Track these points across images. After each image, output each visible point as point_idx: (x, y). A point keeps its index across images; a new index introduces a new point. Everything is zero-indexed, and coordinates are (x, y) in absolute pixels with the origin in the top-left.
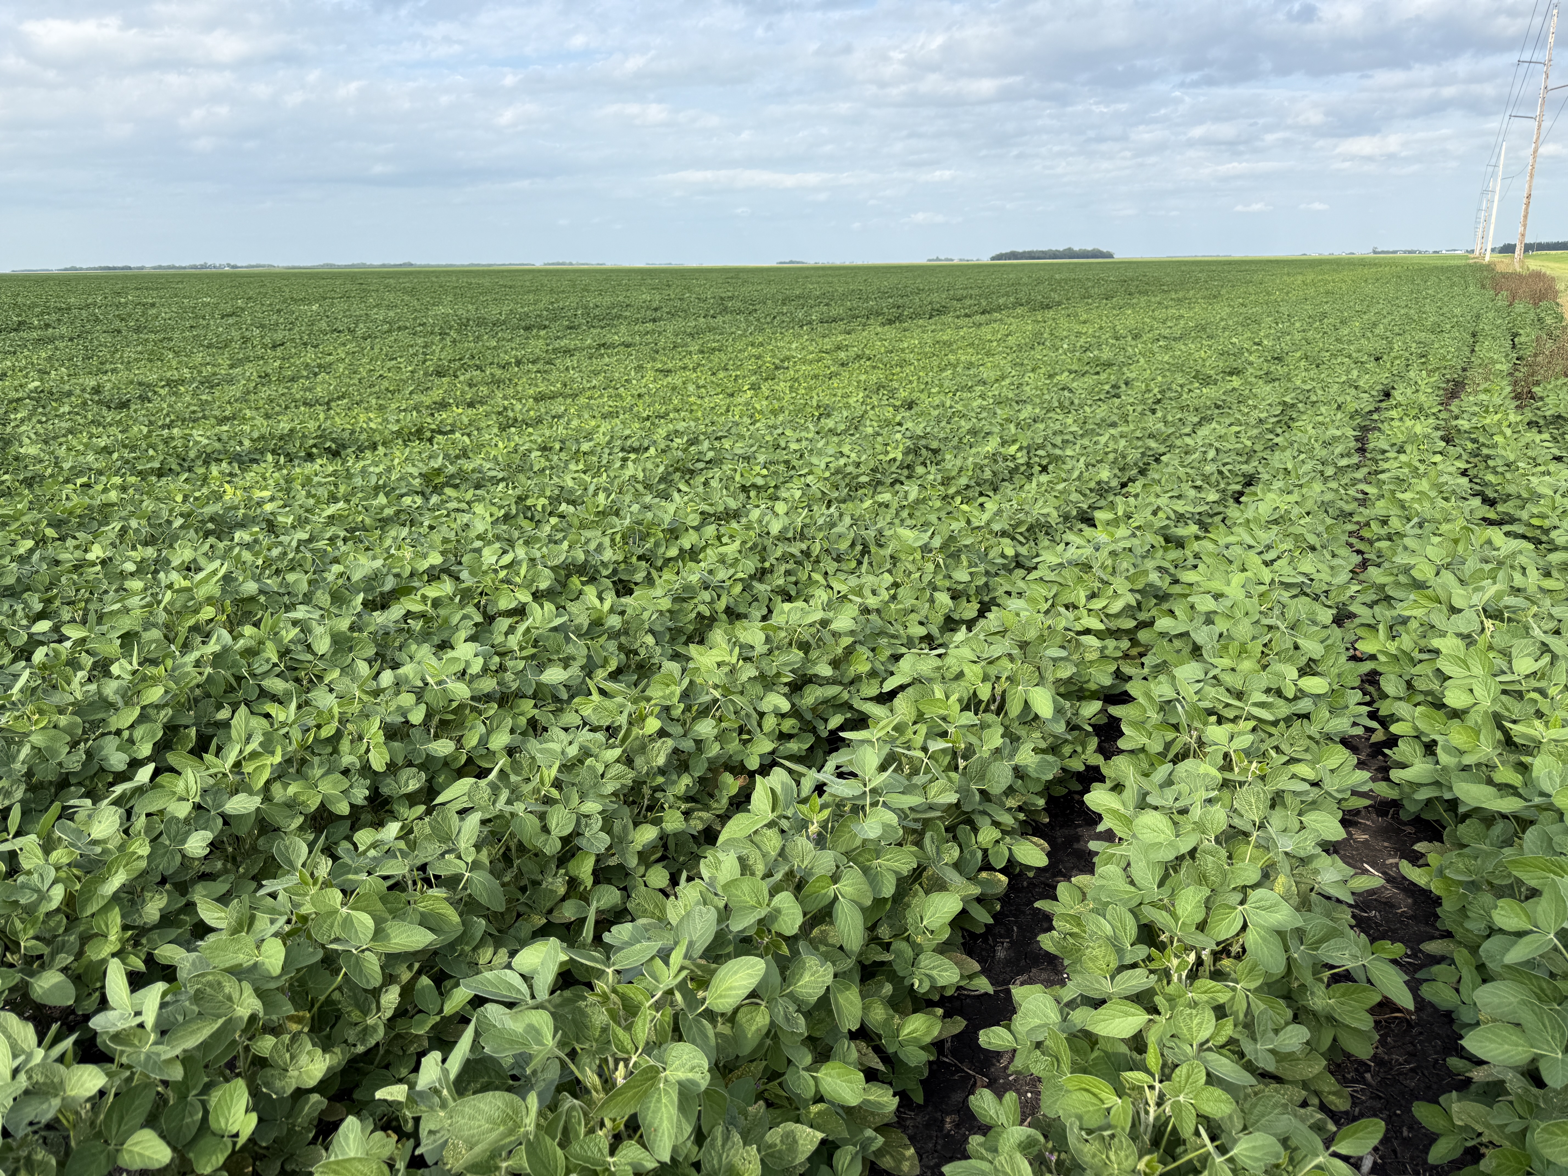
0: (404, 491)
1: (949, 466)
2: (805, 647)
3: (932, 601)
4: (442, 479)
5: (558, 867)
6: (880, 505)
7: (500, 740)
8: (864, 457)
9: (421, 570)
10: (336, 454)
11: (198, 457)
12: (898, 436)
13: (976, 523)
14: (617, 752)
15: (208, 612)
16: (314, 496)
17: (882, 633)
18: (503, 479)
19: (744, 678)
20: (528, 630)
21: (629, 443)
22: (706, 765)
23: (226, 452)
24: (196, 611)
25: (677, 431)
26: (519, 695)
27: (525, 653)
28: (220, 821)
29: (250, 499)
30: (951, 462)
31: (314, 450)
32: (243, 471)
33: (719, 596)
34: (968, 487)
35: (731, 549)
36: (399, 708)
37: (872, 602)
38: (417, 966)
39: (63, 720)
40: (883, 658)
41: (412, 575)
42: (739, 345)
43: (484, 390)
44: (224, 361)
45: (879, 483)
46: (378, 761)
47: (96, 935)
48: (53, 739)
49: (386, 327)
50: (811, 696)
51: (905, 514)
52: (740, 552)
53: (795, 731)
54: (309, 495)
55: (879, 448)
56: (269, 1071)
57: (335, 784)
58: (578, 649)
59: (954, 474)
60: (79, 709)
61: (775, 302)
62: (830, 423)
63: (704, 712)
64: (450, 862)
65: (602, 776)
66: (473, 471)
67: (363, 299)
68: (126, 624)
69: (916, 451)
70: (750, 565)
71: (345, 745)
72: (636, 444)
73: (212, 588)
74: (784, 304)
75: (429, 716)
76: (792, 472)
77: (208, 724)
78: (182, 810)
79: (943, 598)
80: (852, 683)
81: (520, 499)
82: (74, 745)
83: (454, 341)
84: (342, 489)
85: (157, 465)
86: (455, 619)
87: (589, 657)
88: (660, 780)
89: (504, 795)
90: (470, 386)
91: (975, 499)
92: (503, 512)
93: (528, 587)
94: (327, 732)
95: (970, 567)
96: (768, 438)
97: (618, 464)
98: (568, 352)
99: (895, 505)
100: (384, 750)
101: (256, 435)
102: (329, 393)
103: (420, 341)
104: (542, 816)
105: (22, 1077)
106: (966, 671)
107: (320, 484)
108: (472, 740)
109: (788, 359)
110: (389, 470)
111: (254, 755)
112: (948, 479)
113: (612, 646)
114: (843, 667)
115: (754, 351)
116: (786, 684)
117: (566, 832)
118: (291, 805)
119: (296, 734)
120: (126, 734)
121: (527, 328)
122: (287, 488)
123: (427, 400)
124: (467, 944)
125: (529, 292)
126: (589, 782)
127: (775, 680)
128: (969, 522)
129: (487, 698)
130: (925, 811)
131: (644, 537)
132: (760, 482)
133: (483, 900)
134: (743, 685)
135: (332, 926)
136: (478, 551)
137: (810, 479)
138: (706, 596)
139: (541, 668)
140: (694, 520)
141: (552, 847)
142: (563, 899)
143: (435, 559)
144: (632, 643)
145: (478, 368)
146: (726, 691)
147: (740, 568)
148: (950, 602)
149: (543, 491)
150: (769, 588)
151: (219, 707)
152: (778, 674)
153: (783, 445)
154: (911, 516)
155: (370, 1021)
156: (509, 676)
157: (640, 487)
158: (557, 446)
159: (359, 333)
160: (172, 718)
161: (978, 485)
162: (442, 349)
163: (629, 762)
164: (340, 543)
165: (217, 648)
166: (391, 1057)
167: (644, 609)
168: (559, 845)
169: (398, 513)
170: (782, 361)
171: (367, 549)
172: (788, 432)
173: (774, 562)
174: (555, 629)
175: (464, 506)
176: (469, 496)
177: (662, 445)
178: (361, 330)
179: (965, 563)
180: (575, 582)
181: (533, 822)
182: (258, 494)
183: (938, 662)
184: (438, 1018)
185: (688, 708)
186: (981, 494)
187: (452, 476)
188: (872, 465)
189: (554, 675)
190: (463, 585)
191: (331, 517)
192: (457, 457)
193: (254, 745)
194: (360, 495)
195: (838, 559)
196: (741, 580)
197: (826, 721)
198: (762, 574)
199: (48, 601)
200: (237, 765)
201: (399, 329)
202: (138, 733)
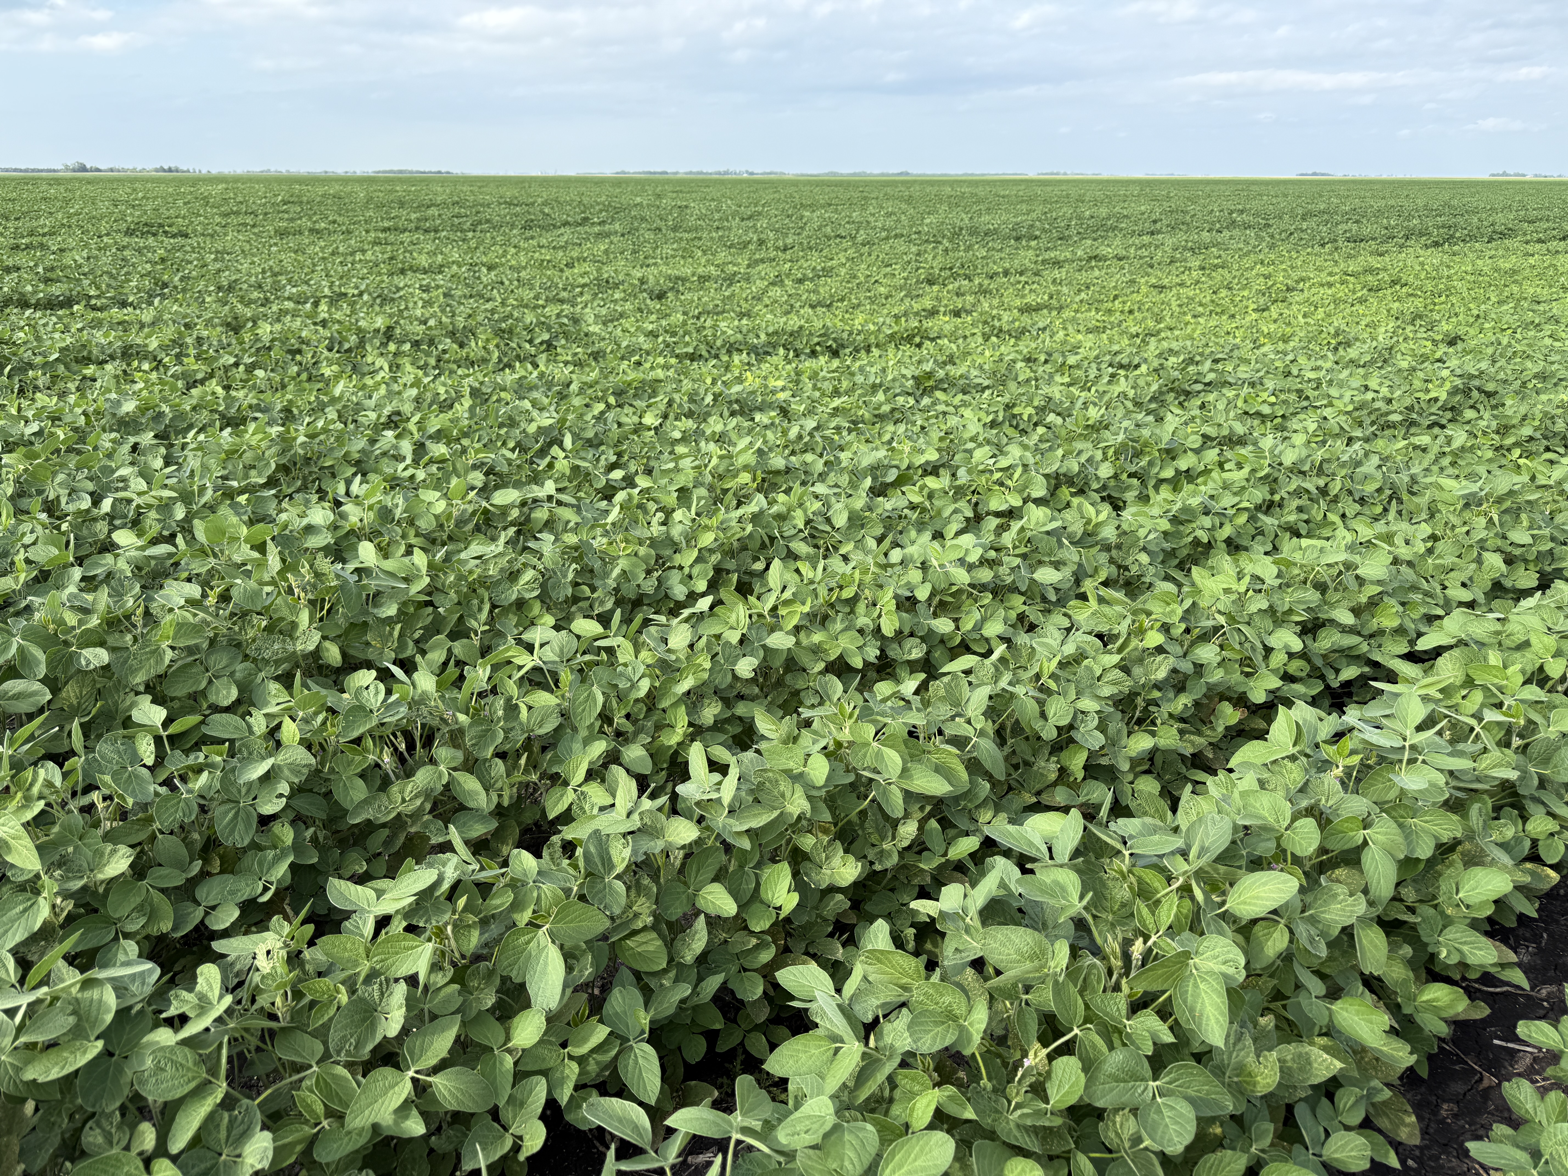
0: (898, 391)
1: (1510, 413)
2: (1321, 587)
3: (1479, 561)
4: (931, 383)
5: (1050, 754)
6: (1416, 448)
7: (994, 629)
8: (1398, 393)
9: (917, 464)
10: (835, 354)
11: (723, 346)
12: (1445, 373)
13: (1542, 480)
14: (1116, 658)
15: (745, 478)
16: (819, 389)
17: (1414, 588)
18: (988, 387)
19: (1253, 608)
20: (1022, 529)
21: (1118, 359)
22: (1204, 690)
23: (746, 343)
24: (735, 476)
25: (1171, 350)
26: (1013, 589)
27: (1017, 551)
28: (761, 653)
29: (766, 386)
30: (1512, 407)
31: (818, 348)
32: (760, 361)
33: (1221, 525)
34: (1531, 439)
35: (1238, 476)
36: (909, 583)
37: (1404, 552)
38: (928, 808)
39: (642, 551)
40: (1416, 615)
41: (909, 468)
42: (1247, 262)
43: (970, 299)
44: (743, 261)
45: (1413, 423)
46: (888, 628)
47: (669, 725)
48: (634, 565)
49: (884, 234)
50: (1327, 640)
51: (1446, 461)
52: (1248, 480)
53: (1304, 674)
54: (815, 388)
55: (1417, 384)
56: (808, 865)
57: (852, 641)
58: (1071, 554)
59: (1515, 421)
60: (653, 543)
61: (1293, 217)
62: (1353, 353)
63: (1205, 637)
64: (959, 725)
65: (1099, 679)
66: (961, 376)
67: (863, 208)
68: (681, 480)
69: (1466, 392)
70: (1259, 495)
71: (861, 608)
72: (1125, 361)
73: (749, 458)
74: (1304, 219)
75: (932, 595)
76: (1305, 403)
77: (745, 573)
78: (734, 637)
79: (1495, 561)
80: (1372, 636)
81: (1008, 407)
82: (649, 572)
83: (946, 250)
84: (845, 384)
85: (690, 350)
86: (946, 513)
87: (1080, 565)
88: (1156, 694)
89: (1007, 677)
90: (958, 295)
91: (1538, 454)
92: (991, 417)
93: (1020, 492)
94: (847, 594)
95: (1530, 528)
96: (1277, 364)
97: (1106, 379)
98: (1057, 264)
99: (1435, 450)
100: (895, 618)
101: (771, 330)
102: (831, 296)
103: (914, 249)
104: (1041, 703)
105: (636, 816)
106: (1534, 641)
107: (825, 379)
108: (968, 625)
109: (1302, 280)
110: (884, 370)
111: (787, 603)
112: (1506, 427)
113: (1103, 558)
114: (1365, 616)
115: (1263, 270)
116: (1297, 623)
117: (1064, 722)
118: (816, 651)
119: (823, 592)
120: (686, 570)
121: (1018, 239)
122: (796, 379)
123: (917, 307)
124: (970, 801)
125: (1022, 202)
126: (1086, 682)
127: (1286, 618)
128: (1533, 478)
129: (983, 588)
130: (1471, 782)
131: (1138, 454)
132: (1266, 410)
133: (988, 765)
134: (1251, 616)
135: (865, 756)
136: (970, 452)
137: (1328, 412)
138: (1207, 522)
139: (1032, 568)
140: (1195, 441)
141: (1049, 733)
142: (1055, 784)
143: (932, 456)
144: (1124, 559)
145: (968, 278)
146: (1231, 619)
147: (1246, 496)
148: (1503, 567)
149: (1031, 401)
150: (1276, 522)
151: (756, 559)
152: (1290, 611)
153: (1295, 372)
154: (1453, 464)
155: (886, 846)
156: (1003, 570)
157: (1129, 404)
158: (1042, 358)
159: (860, 239)
160: (720, 562)
161: (1546, 438)
162: (934, 258)
163: (1125, 669)
164: (845, 433)
165: (757, 509)
166: (897, 883)
167: (1141, 526)
168: (1055, 733)
169: (893, 410)
170: (1297, 282)
171: (867, 441)
172: (1302, 360)
173: (1286, 496)
174: (1048, 533)
175: (951, 409)
176: (957, 401)
177: (1156, 364)
178: (861, 237)
179: (1525, 523)
180: (1065, 492)
181: (1032, 707)
182: (773, 383)
183: (1498, 627)
184: (943, 860)
185: (1187, 631)
186: (1548, 449)
187: (941, 381)
188: (1408, 402)
189: (1046, 575)
190: (958, 483)
191: (836, 409)
192: (944, 363)
193: (787, 595)
194: (860, 391)
195: (1362, 501)
196: (1245, 509)
197: (1337, 671)
198: (1268, 507)
199: (619, 455)
200: (774, 609)
201: (896, 236)
202: (695, 571)
